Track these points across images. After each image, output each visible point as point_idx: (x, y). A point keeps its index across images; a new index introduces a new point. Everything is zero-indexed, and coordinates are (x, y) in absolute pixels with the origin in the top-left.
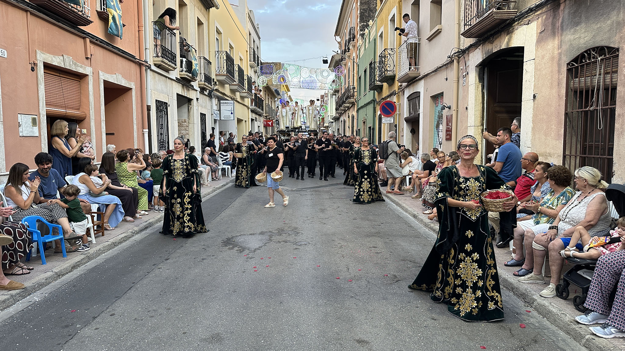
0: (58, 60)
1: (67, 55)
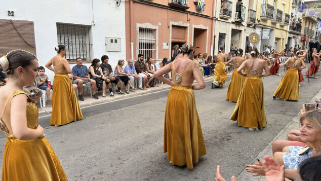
0: (177, 23)
1: (180, 21)
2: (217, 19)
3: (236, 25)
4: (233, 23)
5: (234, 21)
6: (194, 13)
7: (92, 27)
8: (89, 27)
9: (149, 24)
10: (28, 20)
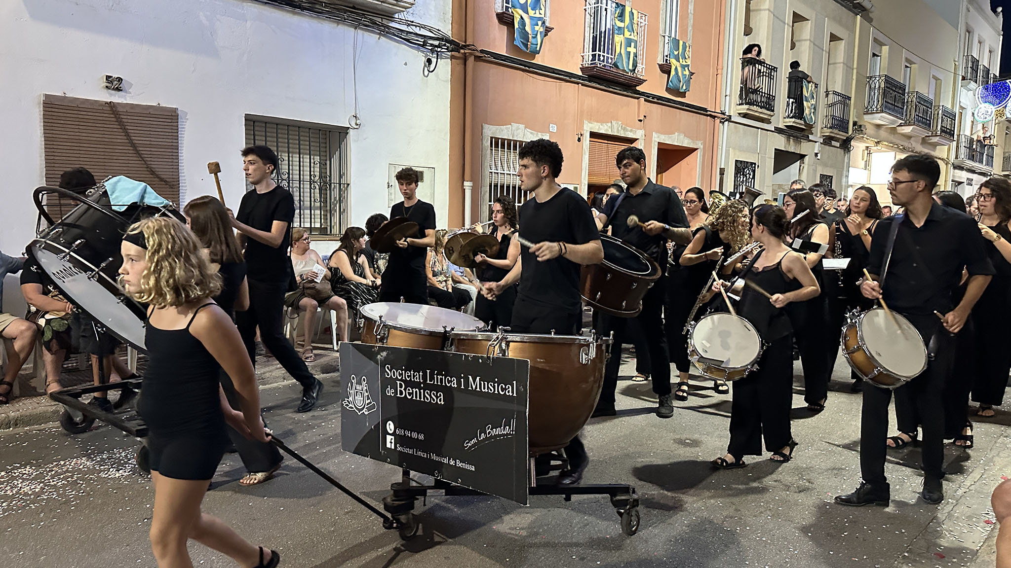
0: (606, 127)
1: (617, 120)
2: (729, 119)
3: (789, 137)
4: (778, 130)
5: (781, 126)
6: (660, 98)
7: (351, 132)
8: (342, 133)
9: (522, 126)
10: (163, 105)
